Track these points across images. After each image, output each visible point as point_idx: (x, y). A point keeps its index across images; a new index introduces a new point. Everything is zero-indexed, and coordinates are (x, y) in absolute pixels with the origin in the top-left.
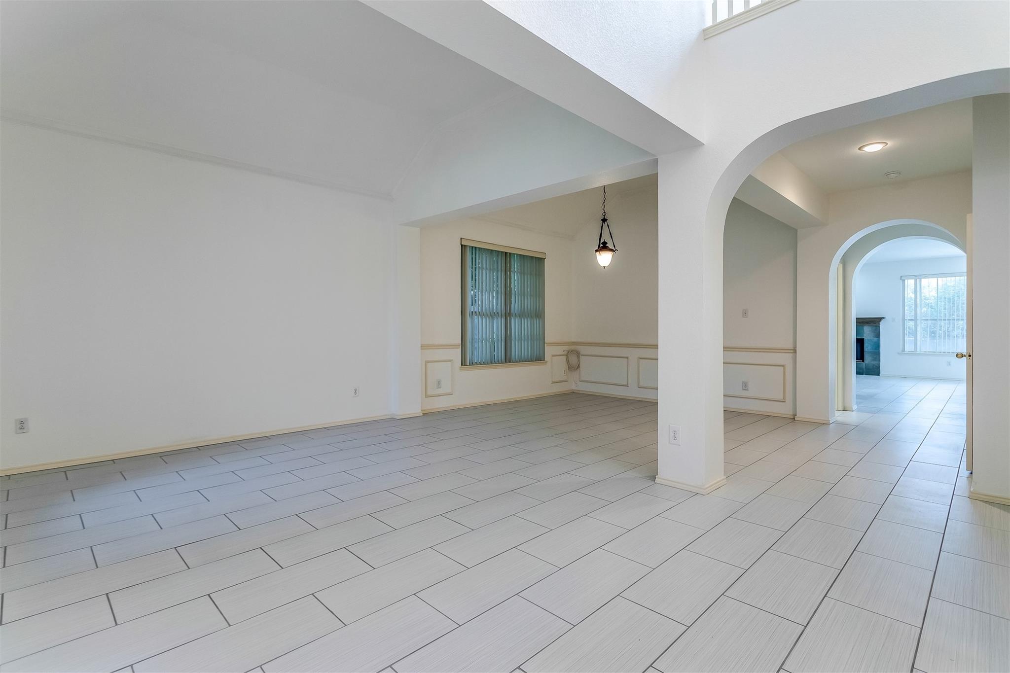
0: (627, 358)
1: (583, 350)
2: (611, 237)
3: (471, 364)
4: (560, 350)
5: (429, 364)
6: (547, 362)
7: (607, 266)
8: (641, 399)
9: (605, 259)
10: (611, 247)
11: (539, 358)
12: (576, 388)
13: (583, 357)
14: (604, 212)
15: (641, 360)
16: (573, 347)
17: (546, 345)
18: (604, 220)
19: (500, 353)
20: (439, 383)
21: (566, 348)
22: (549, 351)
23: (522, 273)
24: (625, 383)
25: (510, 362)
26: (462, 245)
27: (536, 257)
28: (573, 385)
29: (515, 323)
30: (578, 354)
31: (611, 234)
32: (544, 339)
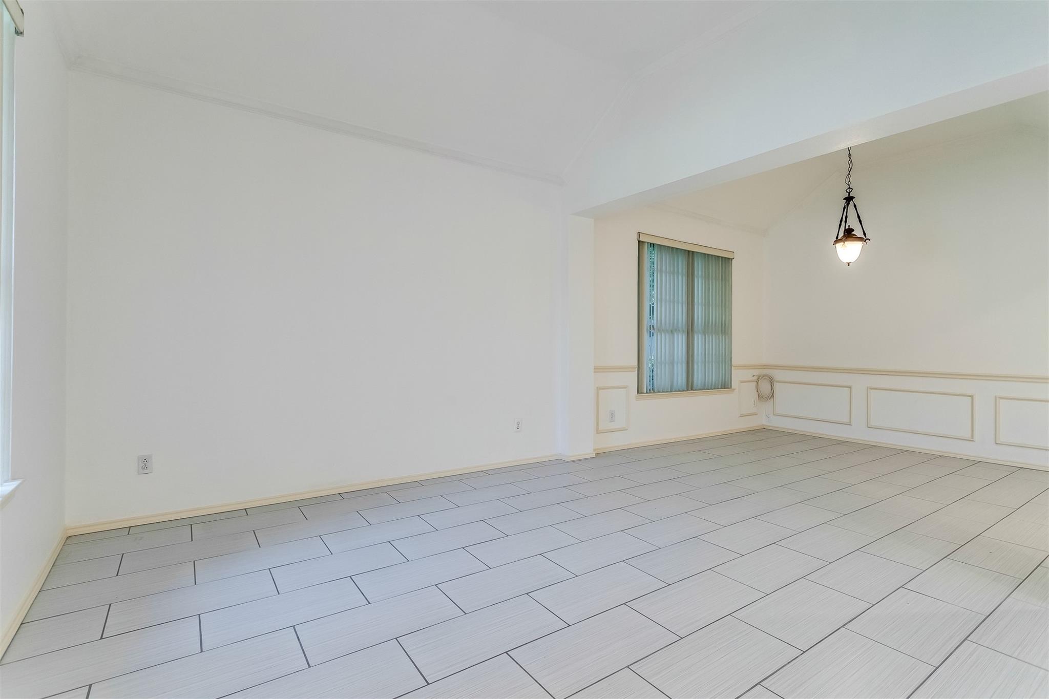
0: (850, 387)
1: (778, 375)
2: (860, 221)
3: (648, 391)
4: (748, 374)
5: (600, 391)
6: (734, 390)
7: (852, 261)
8: (869, 443)
9: (850, 251)
10: (860, 235)
11: (725, 385)
12: (768, 424)
13: (777, 383)
14: (849, 188)
15: (872, 391)
16: (765, 372)
17: (733, 368)
18: (849, 199)
19: (680, 378)
20: (612, 415)
21: (757, 372)
22: (737, 377)
23: (707, 277)
24: (846, 420)
25: (692, 389)
26: (639, 241)
27: (722, 257)
28: (762, 421)
29: (698, 340)
30: (772, 381)
31: (859, 217)
32: (731, 361)
